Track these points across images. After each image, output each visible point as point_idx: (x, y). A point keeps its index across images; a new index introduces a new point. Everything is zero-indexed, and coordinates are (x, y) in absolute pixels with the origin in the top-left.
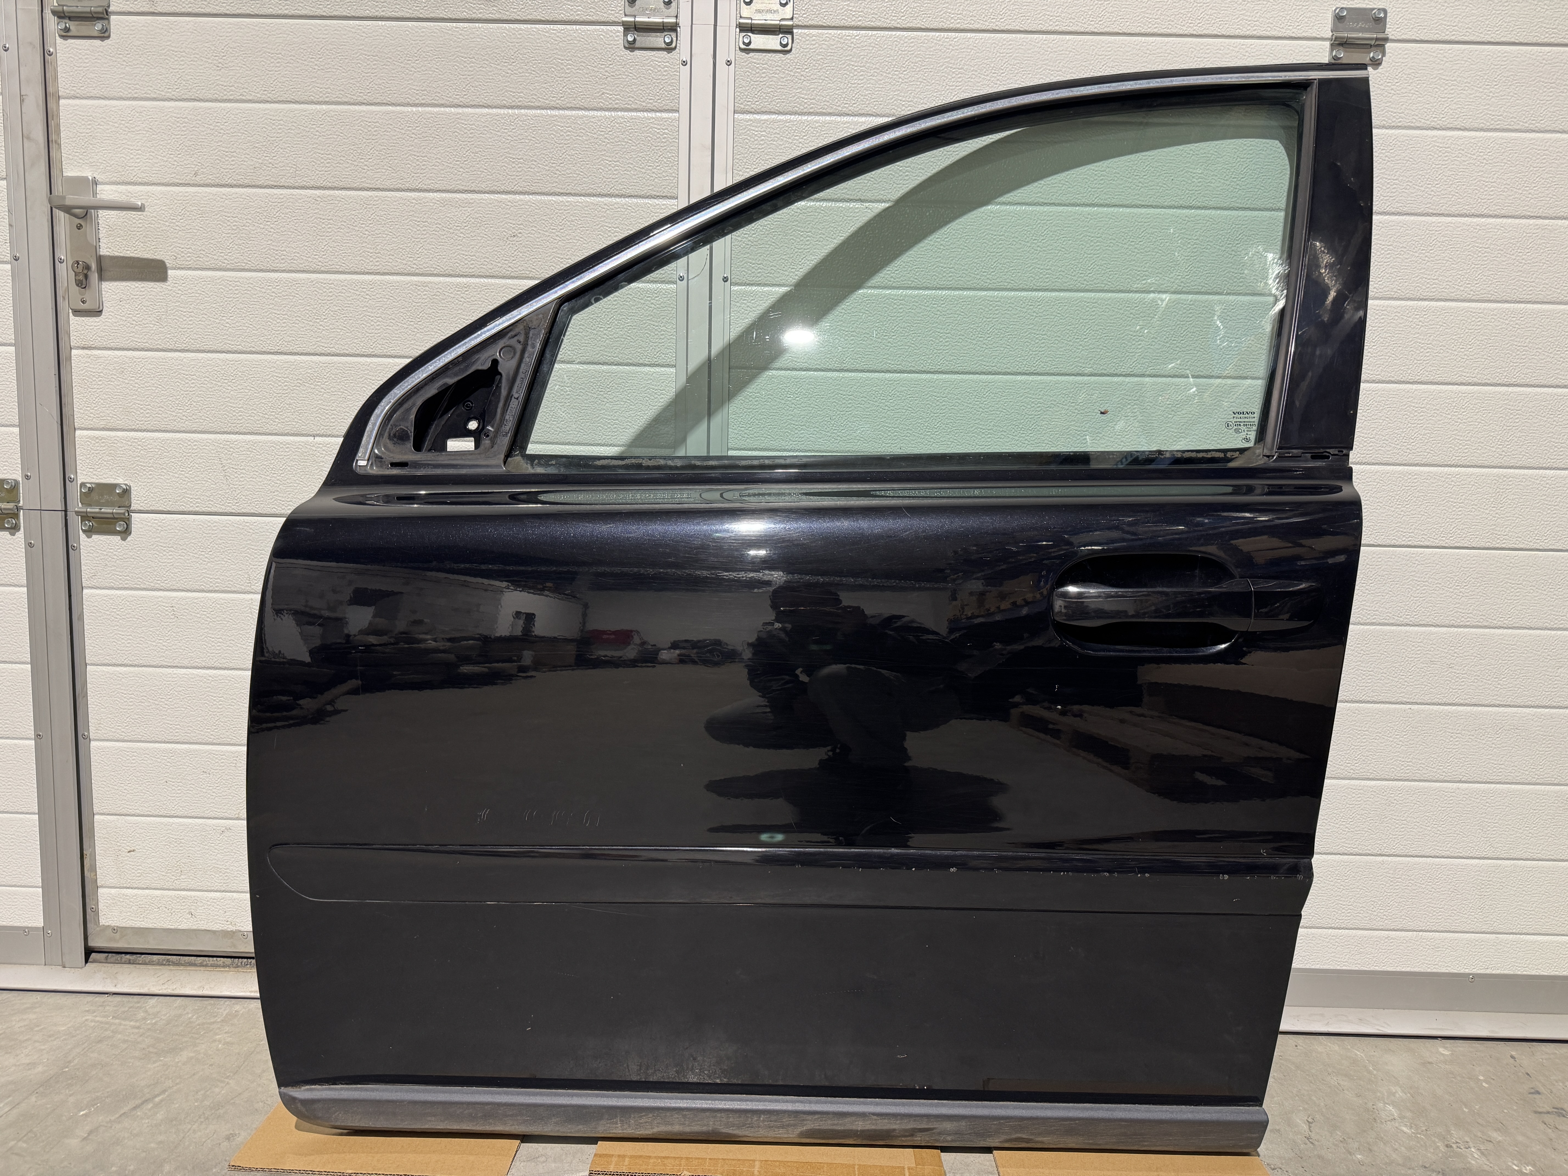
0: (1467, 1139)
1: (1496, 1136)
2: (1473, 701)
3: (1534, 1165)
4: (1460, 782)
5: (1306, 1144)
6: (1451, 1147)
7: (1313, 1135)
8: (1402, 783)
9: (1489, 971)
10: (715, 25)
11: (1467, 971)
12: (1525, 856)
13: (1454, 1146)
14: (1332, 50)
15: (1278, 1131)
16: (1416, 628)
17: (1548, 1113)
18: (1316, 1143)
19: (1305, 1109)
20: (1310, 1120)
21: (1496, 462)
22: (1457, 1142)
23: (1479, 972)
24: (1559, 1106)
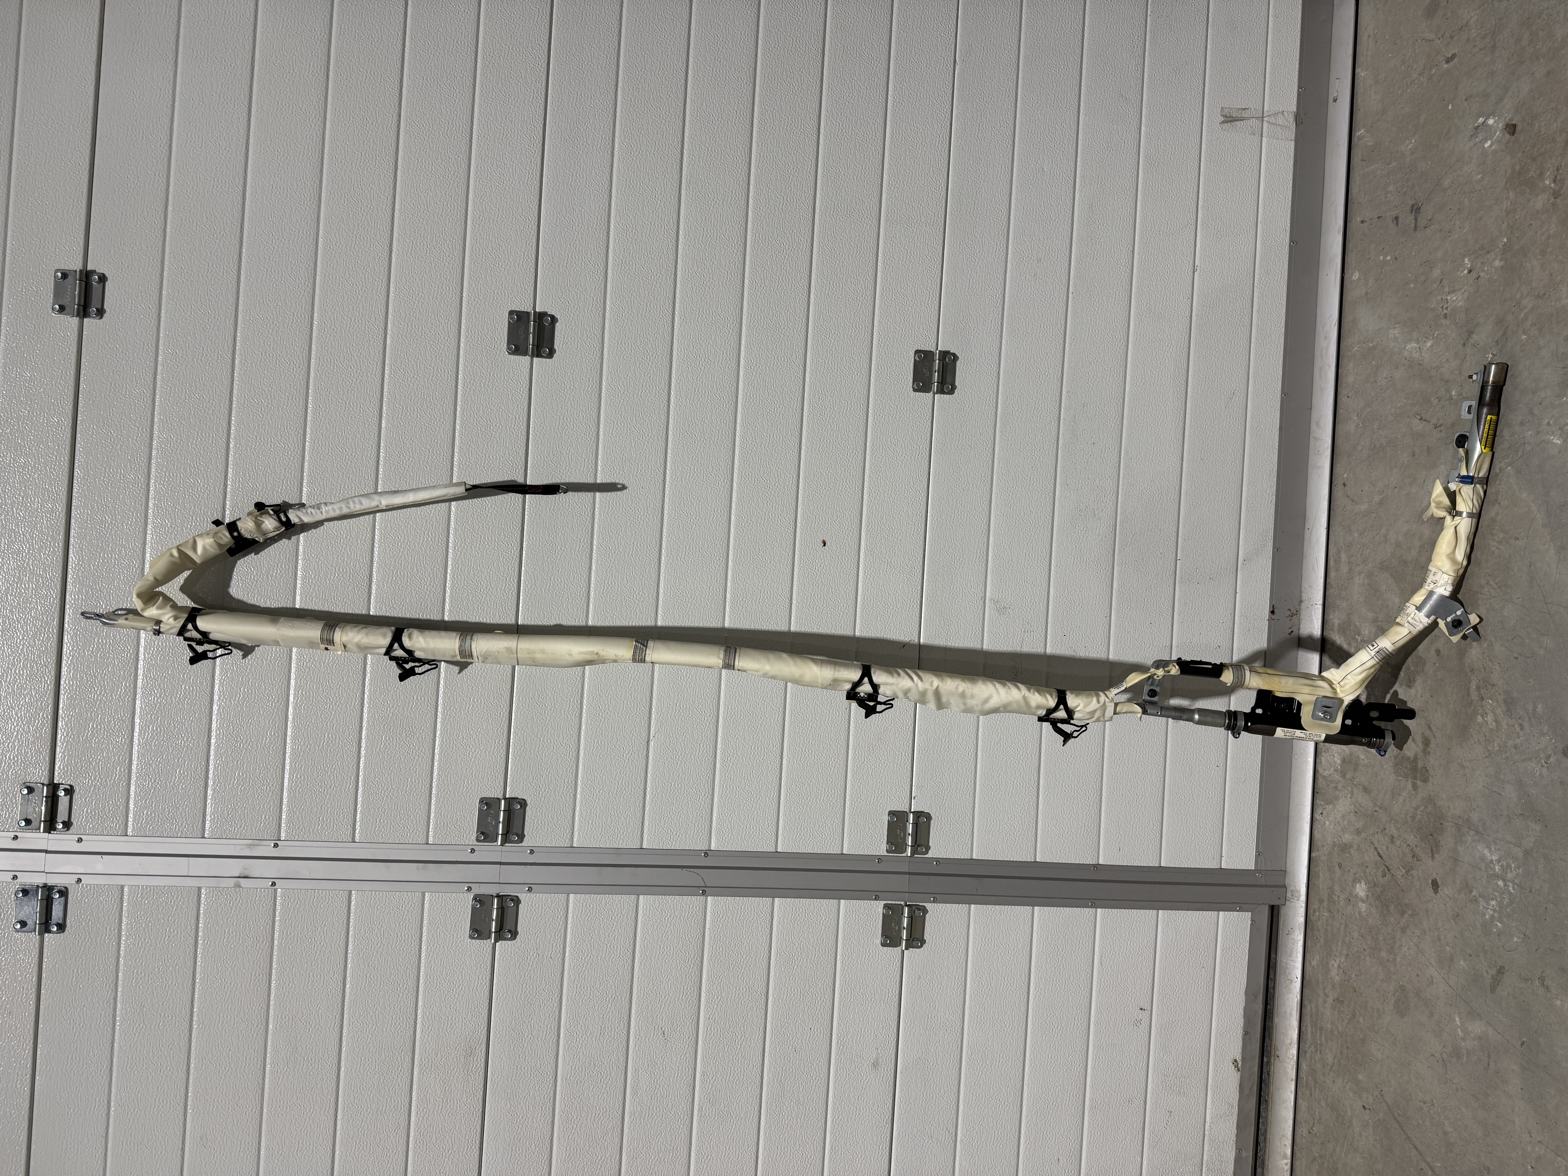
0: (1439, 298)
1: (1436, 273)
2: (1068, 241)
3: (1464, 256)
4: (1133, 252)
5: (1441, 431)
6: (1446, 314)
7: (1434, 421)
8: (1132, 300)
9: (1288, 229)
10: (500, 863)
11: (1287, 247)
12: (1195, 198)
13: (1445, 311)
14: (542, 357)
15: (1428, 448)
16: (1007, 288)
17: (1416, 219)
18: (1441, 422)
19: (1408, 417)
20: (1419, 417)
21: (875, 223)
22: (1442, 307)
23: (1288, 237)
24: (1409, 207)
